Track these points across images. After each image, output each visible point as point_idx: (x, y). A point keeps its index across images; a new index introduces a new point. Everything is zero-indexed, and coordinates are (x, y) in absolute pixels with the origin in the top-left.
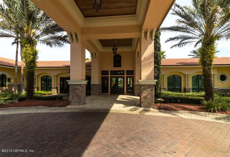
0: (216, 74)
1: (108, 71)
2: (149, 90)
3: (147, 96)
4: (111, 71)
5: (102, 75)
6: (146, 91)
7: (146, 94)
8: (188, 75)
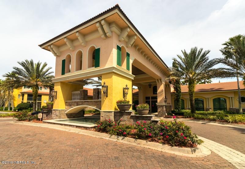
0: (234, 96)
1: (150, 97)
2: (161, 108)
3: (160, 111)
4: (151, 97)
5: (146, 99)
6: (160, 109)
7: (160, 110)
8: (208, 98)
